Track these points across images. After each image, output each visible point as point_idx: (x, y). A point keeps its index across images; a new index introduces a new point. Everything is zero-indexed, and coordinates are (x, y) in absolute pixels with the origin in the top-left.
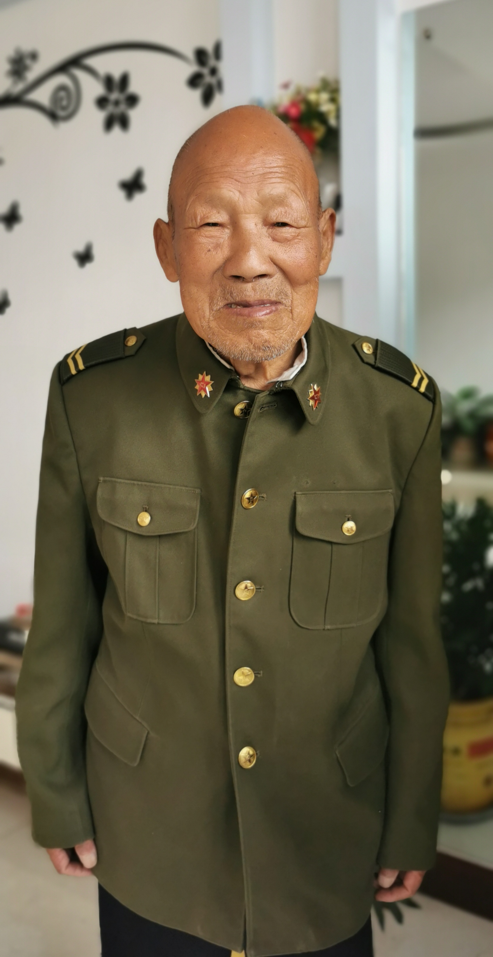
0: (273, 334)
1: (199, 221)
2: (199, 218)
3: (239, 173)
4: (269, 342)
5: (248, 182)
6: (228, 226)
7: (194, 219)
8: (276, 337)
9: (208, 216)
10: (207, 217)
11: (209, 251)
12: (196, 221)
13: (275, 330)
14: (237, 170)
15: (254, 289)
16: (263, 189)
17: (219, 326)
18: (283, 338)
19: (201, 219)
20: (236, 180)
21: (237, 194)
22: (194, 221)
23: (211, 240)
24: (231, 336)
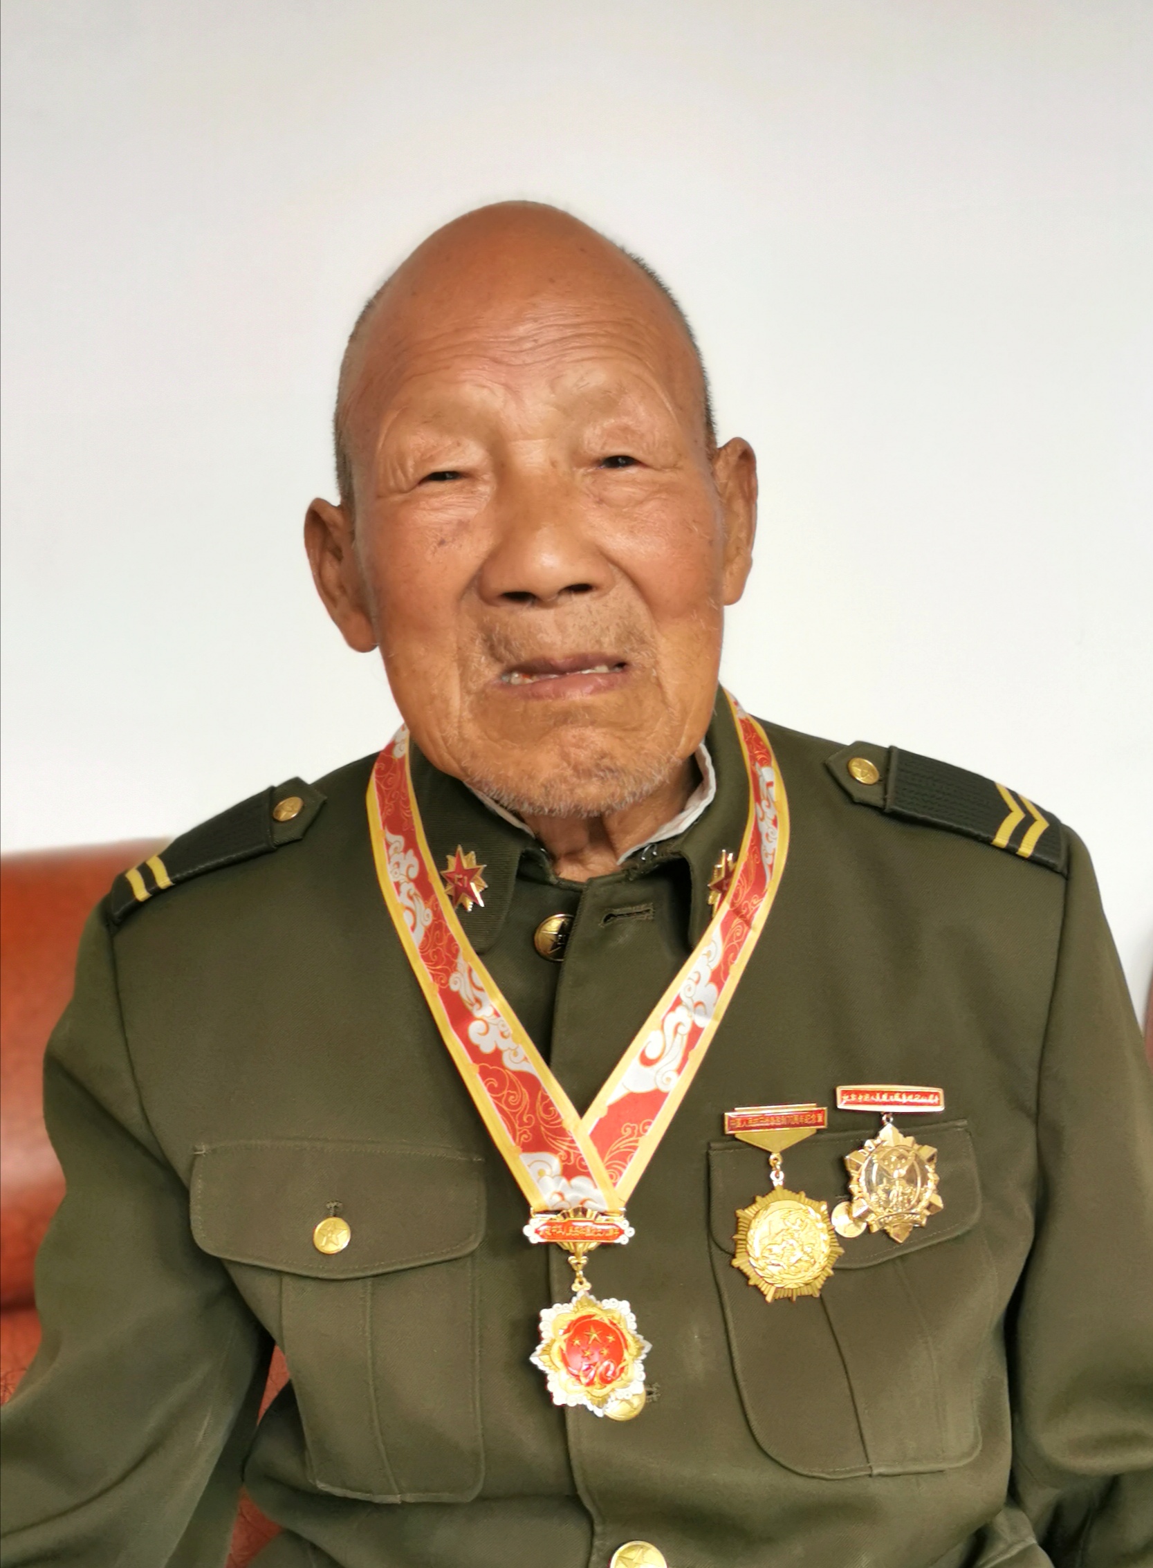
0: (620, 738)
1: (411, 470)
2: (410, 463)
3: (500, 342)
4: (612, 758)
5: (524, 361)
6: (486, 477)
7: (398, 467)
8: (630, 748)
9: (431, 456)
10: (432, 459)
11: (442, 543)
12: (405, 473)
13: (625, 730)
14: (496, 337)
15: (561, 628)
16: (562, 376)
17: (486, 733)
18: (645, 751)
19: (416, 466)
20: (496, 361)
21: (500, 391)
22: (399, 472)
23: (446, 516)
24: (517, 753)
